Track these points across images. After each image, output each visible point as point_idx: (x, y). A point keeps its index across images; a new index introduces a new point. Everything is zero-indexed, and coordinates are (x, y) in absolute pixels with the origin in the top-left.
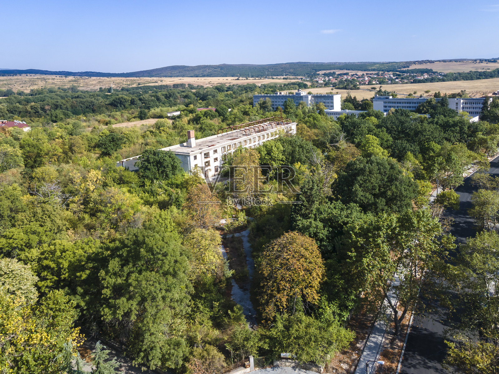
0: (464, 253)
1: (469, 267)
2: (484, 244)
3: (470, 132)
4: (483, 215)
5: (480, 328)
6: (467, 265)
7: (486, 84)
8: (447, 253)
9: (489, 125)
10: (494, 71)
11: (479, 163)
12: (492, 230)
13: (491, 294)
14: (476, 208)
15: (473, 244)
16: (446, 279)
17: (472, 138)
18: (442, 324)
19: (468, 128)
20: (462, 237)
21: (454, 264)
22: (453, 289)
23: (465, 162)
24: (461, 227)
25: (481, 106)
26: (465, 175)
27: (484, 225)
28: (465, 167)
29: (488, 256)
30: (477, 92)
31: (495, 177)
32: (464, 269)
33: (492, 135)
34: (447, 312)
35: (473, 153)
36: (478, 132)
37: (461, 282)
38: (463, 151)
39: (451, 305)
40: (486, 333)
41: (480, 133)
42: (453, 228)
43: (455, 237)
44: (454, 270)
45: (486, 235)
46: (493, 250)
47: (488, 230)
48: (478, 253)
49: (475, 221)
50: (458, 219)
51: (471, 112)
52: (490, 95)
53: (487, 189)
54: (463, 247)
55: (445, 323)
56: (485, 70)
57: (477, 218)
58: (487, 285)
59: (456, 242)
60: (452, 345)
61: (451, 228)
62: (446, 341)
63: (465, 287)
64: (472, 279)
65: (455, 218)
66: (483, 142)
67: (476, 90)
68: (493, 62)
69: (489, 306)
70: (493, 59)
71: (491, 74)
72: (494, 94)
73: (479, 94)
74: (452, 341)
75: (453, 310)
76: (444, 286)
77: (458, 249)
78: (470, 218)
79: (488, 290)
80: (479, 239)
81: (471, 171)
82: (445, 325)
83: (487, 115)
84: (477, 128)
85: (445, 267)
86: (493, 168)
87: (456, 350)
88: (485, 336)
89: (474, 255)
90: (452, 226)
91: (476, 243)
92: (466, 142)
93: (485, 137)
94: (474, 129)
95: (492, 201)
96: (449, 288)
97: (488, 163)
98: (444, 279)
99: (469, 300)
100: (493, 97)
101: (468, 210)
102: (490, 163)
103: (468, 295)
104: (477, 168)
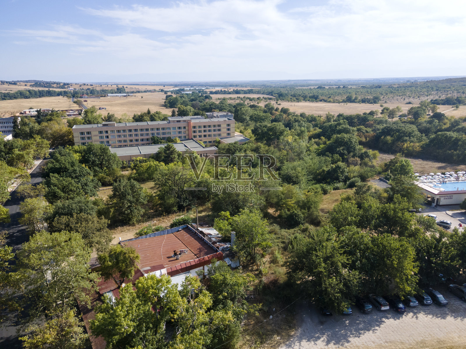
0: (22, 258)
1: (28, 268)
2: (38, 243)
3: (7, 150)
4: (32, 220)
5: (45, 312)
6: (26, 266)
7: (12, 105)
8: (7, 263)
9: (22, 142)
10: (17, 93)
11: (21, 176)
12: (42, 230)
13: (49, 281)
14: (25, 216)
15: (28, 247)
16: (10, 286)
17: (10, 155)
18: (15, 326)
19: (4, 146)
20: (18, 245)
21: (14, 271)
22: (18, 292)
23: (8, 178)
24: (16, 236)
25: (12, 125)
26: (10, 189)
27: (35, 228)
28: (9, 183)
29: (42, 252)
30: (5, 112)
31: (36, 186)
32: (25, 271)
33: (27, 150)
34: (16, 314)
35: (13, 169)
36: (14, 149)
37: (24, 283)
38: (4, 168)
39: (18, 306)
40: (50, 313)
41: (16, 149)
42: (8, 240)
43: (11, 246)
44: (15, 276)
45: (38, 236)
46: (45, 246)
47: (39, 231)
48: (33, 253)
49: (27, 227)
50: (11, 231)
51: (4, 131)
52: (18, 114)
53: (31, 197)
54: (20, 253)
55: (17, 324)
56: (8, 92)
57: (28, 224)
58: (45, 275)
59: (13, 251)
60: (26, 338)
61: (6, 241)
62: (20, 338)
63: (28, 286)
64: (32, 277)
65: (8, 230)
66: (20, 158)
67: (4, 110)
68: (13, 84)
69: (49, 291)
70: (13, 81)
71: (14, 95)
72: (21, 113)
73: (7, 114)
74: (24, 335)
75: (21, 309)
76: (9, 293)
77: (16, 257)
78: (22, 226)
79: (46, 279)
80: (32, 241)
81: (15, 185)
82: (17, 325)
83: (20, 133)
84: (12, 146)
85: (8, 277)
86: (34, 179)
87: (29, 341)
88: (49, 316)
89: (31, 256)
90: (7, 238)
91: (31, 245)
92: (5, 159)
93: (21, 153)
94: (10, 146)
95: (37, 206)
96: (14, 293)
97: (28, 175)
98: (8, 287)
99: (33, 295)
100: (21, 117)
101: (18, 220)
102: (30, 174)
103: (32, 291)
104: (19, 181)
